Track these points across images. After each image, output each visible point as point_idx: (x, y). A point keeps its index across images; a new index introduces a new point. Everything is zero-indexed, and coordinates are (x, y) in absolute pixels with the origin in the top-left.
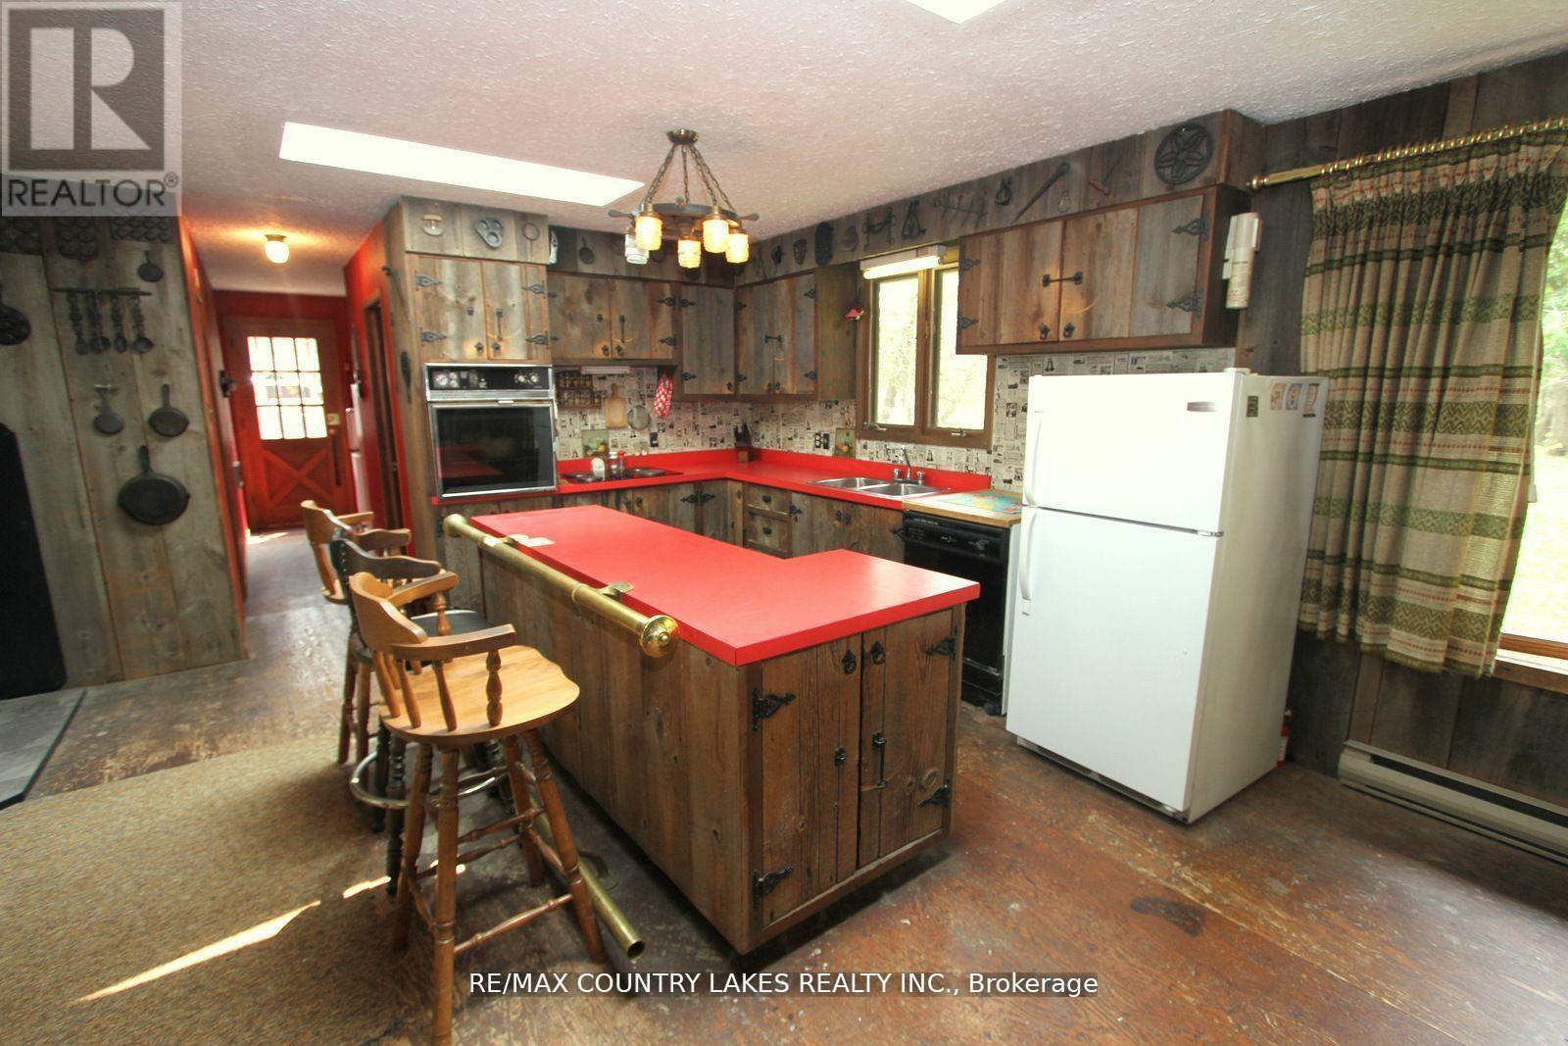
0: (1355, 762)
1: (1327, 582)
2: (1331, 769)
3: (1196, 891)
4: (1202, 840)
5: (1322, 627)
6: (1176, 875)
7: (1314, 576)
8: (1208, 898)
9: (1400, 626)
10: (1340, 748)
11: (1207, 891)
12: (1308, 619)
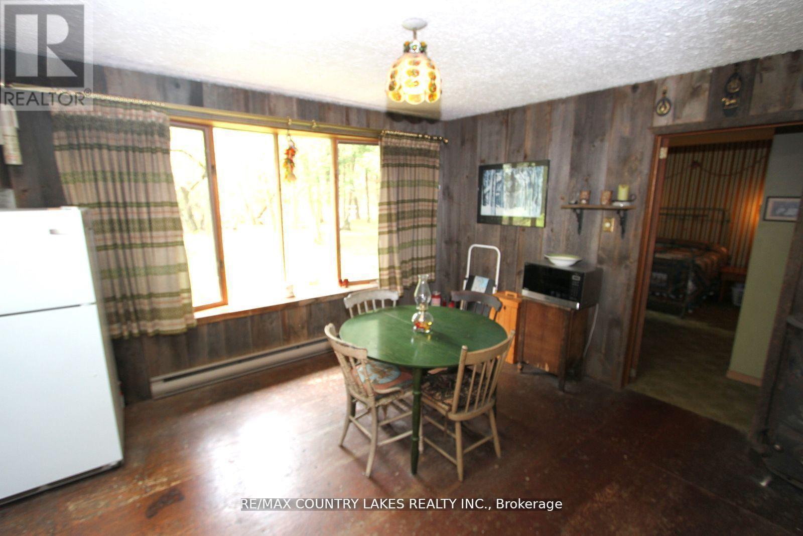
0: (158, 387)
1: (121, 311)
2: (148, 395)
3: (162, 484)
4: (135, 465)
5: (126, 334)
6: (147, 487)
7: (113, 310)
8: (169, 482)
9: (165, 318)
10: (149, 384)
11: (165, 480)
12: (116, 332)
